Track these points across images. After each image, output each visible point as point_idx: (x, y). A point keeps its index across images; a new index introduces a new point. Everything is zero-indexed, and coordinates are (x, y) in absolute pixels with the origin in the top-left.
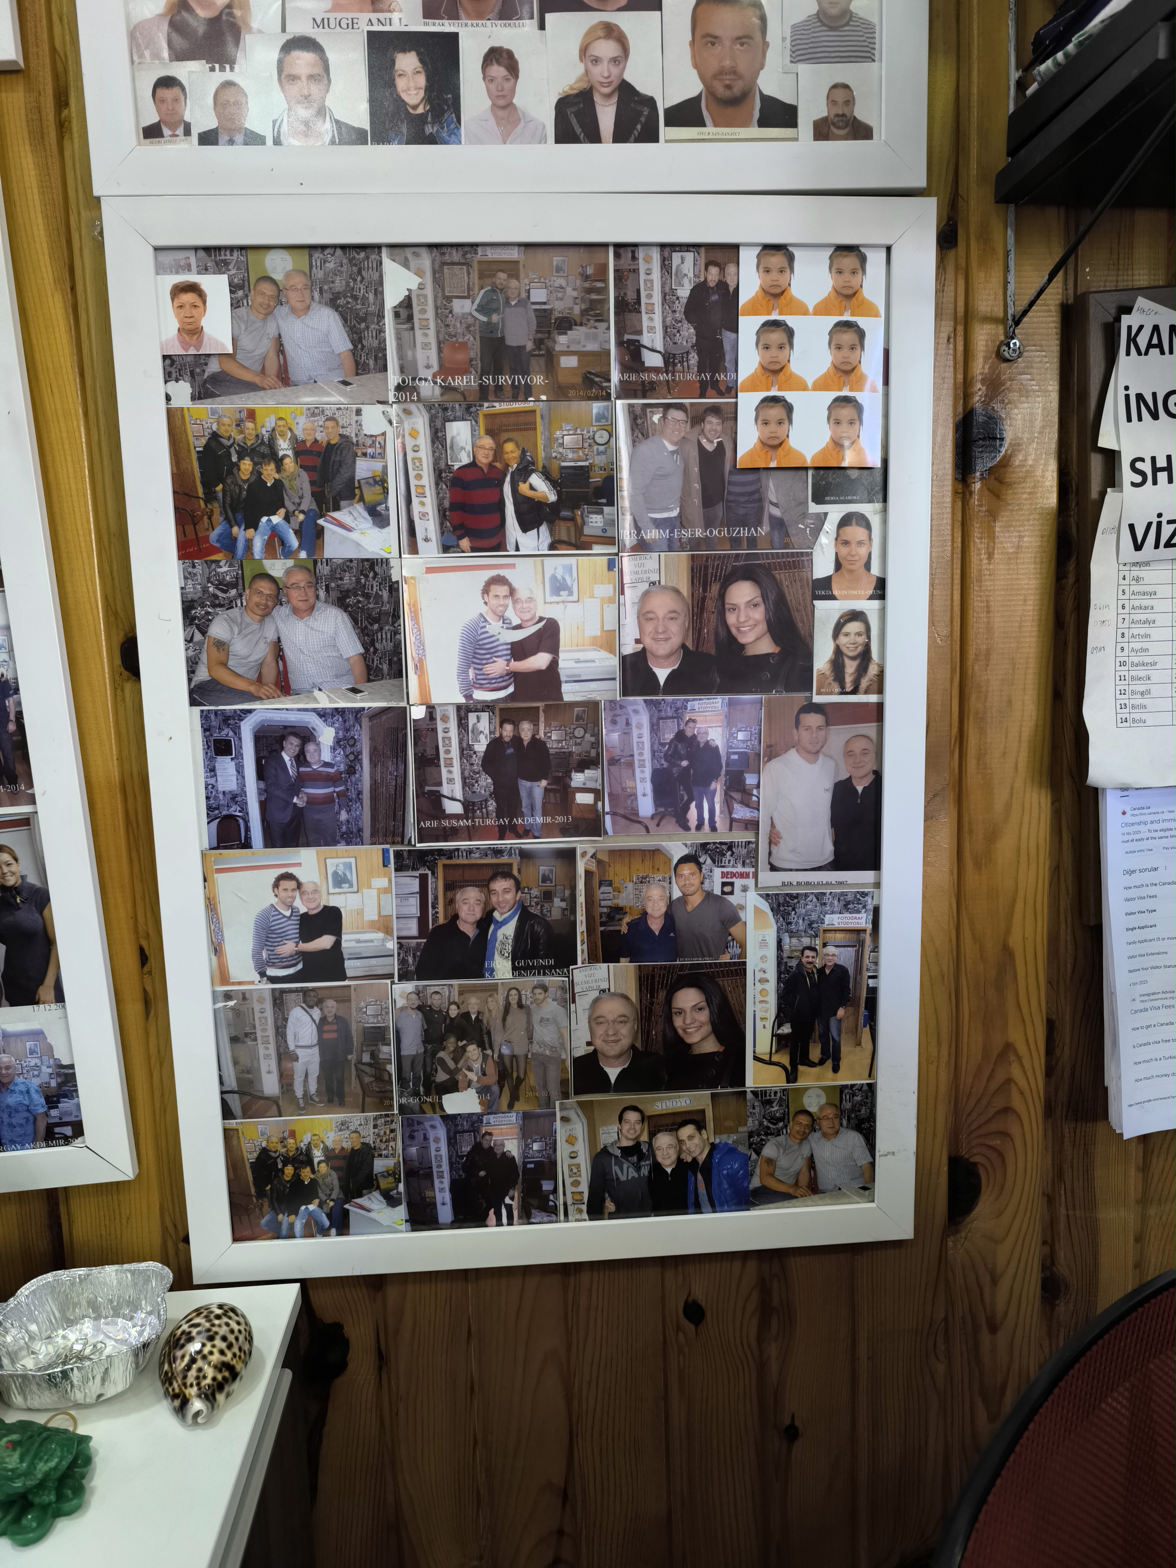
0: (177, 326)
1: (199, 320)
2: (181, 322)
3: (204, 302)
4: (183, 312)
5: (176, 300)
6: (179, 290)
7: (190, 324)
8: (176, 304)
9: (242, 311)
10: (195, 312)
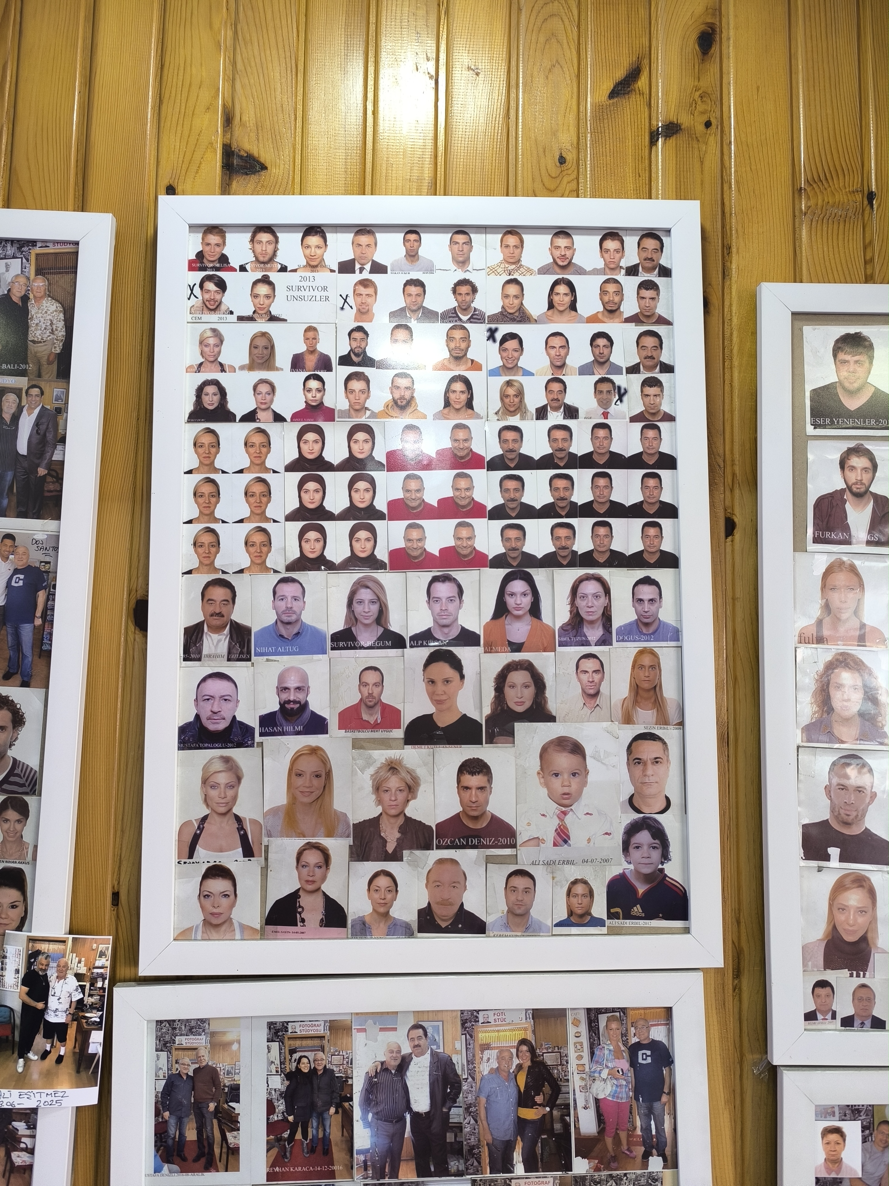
0: (824, 1157)
1: (840, 1154)
2: (827, 1154)
3: (844, 1140)
4: (829, 1147)
5: (825, 1139)
6: (827, 1131)
7: (833, 1155)
8: (825, 1141)
9: (868, 1144)
10: (837, 1147)
